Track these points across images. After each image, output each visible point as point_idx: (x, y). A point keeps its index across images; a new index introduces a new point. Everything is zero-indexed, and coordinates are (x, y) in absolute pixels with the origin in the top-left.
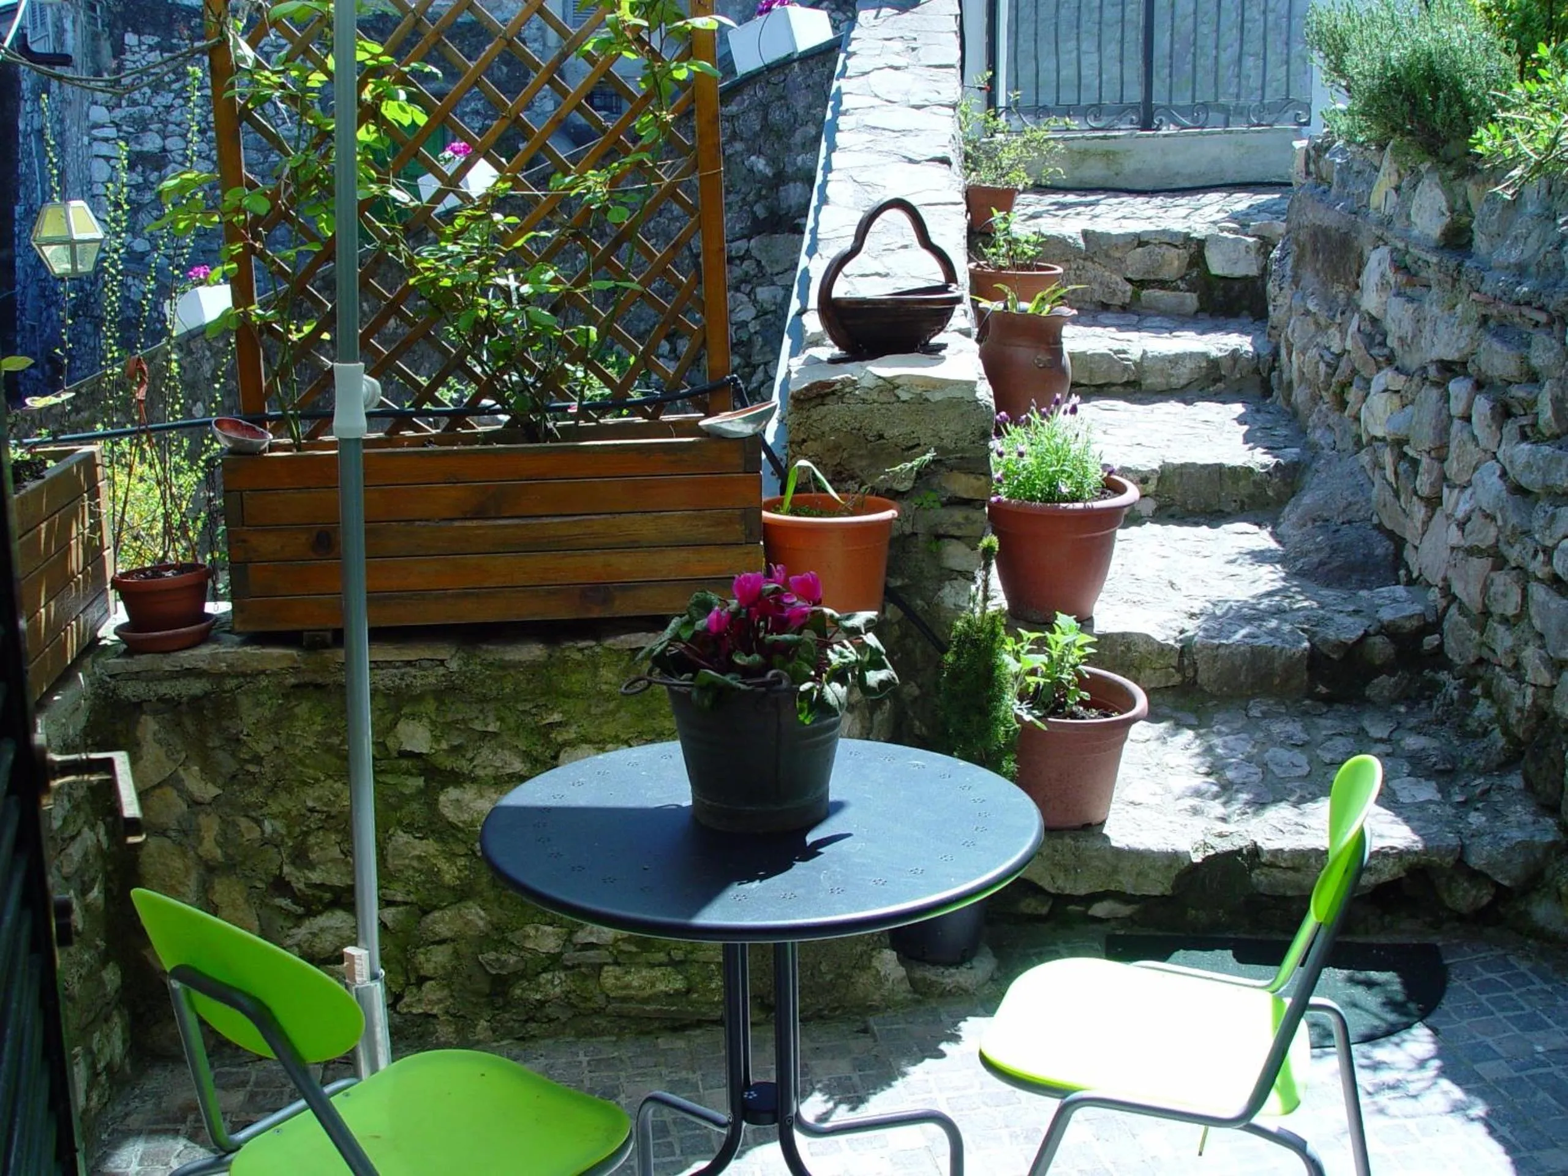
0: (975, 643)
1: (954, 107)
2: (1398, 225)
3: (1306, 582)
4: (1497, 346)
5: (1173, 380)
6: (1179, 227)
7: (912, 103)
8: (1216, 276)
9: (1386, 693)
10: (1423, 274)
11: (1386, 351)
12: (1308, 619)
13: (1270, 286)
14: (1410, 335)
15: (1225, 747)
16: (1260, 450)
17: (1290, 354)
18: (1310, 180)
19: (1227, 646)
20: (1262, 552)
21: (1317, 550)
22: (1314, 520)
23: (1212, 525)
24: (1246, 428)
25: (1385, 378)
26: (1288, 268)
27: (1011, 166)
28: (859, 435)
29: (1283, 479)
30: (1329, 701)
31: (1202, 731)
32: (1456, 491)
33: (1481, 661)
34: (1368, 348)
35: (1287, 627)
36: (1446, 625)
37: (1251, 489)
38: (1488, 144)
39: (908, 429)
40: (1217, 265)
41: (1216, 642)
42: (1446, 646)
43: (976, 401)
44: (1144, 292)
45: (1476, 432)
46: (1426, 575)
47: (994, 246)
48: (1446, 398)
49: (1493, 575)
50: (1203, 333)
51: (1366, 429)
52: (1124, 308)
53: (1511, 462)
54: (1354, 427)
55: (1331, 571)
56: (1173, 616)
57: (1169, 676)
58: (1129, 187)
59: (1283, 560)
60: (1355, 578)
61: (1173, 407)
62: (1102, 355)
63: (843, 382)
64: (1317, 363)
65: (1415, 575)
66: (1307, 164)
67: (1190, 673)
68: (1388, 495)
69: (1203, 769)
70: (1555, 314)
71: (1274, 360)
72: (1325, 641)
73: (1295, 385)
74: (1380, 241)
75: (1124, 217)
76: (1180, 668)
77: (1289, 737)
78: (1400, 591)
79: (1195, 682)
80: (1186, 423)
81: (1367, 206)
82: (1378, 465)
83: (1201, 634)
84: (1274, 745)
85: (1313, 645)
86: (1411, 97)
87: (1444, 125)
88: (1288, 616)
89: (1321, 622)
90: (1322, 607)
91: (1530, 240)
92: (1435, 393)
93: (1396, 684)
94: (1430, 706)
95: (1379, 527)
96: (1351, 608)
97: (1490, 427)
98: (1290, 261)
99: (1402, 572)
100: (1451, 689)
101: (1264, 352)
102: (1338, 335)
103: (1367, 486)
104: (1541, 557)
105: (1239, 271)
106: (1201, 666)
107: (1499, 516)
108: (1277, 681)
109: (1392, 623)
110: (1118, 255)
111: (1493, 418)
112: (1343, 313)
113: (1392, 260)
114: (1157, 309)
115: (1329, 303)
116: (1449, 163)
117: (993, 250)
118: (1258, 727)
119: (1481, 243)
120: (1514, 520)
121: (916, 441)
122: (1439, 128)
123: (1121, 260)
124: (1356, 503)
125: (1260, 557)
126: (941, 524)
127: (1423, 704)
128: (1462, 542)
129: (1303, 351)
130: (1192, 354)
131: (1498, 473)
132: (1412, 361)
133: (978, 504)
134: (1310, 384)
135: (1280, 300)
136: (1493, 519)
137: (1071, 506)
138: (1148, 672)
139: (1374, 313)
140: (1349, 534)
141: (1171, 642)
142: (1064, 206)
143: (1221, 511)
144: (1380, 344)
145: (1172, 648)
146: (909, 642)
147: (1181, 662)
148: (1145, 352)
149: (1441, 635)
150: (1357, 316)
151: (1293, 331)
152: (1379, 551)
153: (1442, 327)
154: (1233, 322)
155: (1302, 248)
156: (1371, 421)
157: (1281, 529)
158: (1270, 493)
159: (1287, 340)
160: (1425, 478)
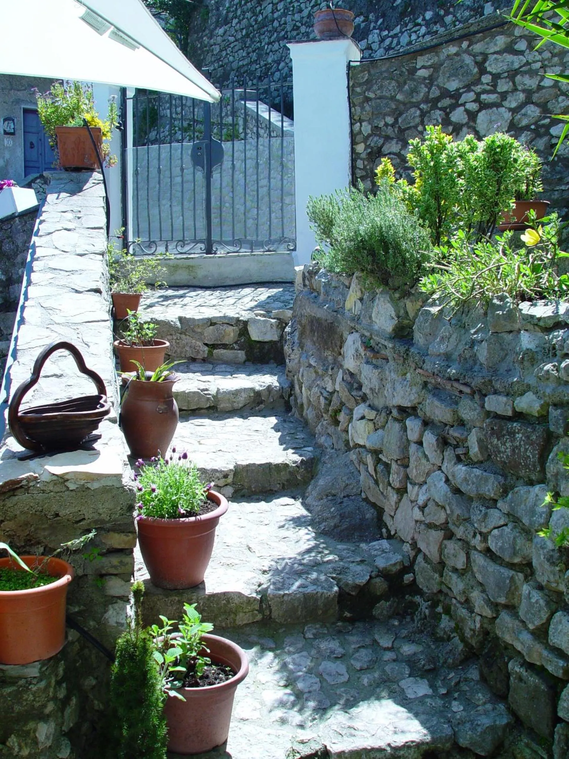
0: (132, 657)
1: (102, 254)
2: (365, 321)
3: (329, 540)
4: (437, 403)
5: (235, 405)
6: (232, 313)
7: (78, 252)
8: (255, 341)
9: (385, 612)
10: (383, 352)
11: (361, 393)
12: (335, 570)
13: (286, 347)
14: (377, 388)
15: (294, 664)
16: (291, 451)
17: (301, 388)
18: (306, 289)
19: (289, 595)
20: (298, 518)
21: (333, 517)
22: (327, 496)
23: (268, 500)
24: (279, 434)
25: (361, 410)
26: (296, 338)
27: (137, 282)
28: (41, 515)
29: (306, 469)
30: (352, 621)
31: (278, 652)
32: (417, 487)
33: (440, 592)
34: (350, 391)
35: (323, 577)
36: (416, 568)
37: (288, 477)
38: (429, 286)
39: (76, 509)
40: (255, 335)
41: (281, 593)
42: (417, 580)
43: (123, 487)
44: (215, 351)
45: (426, 453)
46: (400, 534)
47: (129, 331)
48: (405, 429)
49: (446, 542)
50: (249, 375)
51: (352, 439)
52: (204, 360)
53: (453, 476)
54: (344, 435)
55: (343, 531)
56: (254, 575)
57: (254, 616)
58: (201, 285)
59: (312, 523)
60: (356, 534)
61: (236, 421)
62: (194, 393)
63: (28, 479)
64: (319, 397)
65: (393, 533)
66: (304, 280)
67: (267, 613)
68: (371, 483)
69: (282, 683)
70: (475, 389)
71: (291, 390)
72: (347, 585)
73: (305, 407)
74: (353, 330)
75: (200, 306)
76: (261, 610)
77: (332, 652)
78: (385, 544)
79: (271, 618)
80: (246, 432)
81: (343, 308)
82: (361, 461)
83: (272, 587)
84: (324, 659)
85: (340, 588)
86: (372, 253)
87: (392, 269)
88: (322, 568)
89: (343, 571)
90: (341, 560)
91: (451, 340)
92: (397, 426)
93: (390, 605)
94: (413, 620)
95: (366, 500)
96: (359, 559)
97: (436, 451)
98: (297, 334)
99: (384, 530)
100: (423, 609)
101: (286, 386)
102: (330, 381)
103: (356, 473)
104: (478, 537)
105: (267, 338)
106: (274, 609)
107: (448, 508)
108: (320, 612)
109: (385, 569)
110: (199, 330)
111: (438, 446)
112: (332, 369)
113: (362, 341)
114: (221, 360)
115: (323, 360)
116: (395, 289)
117: (129, 333)
118: (312, 646)
119: (419, 338)
120: (458, 511)
121: (82, 517)
122: (389, 270)
123: (201, 334)
124: (350, 485)
125: (298, 522)
126: (103, 567)
127: (408, 619)
128: (423, 519)
129: (310, 388)
130: (245, 390)
131: (444, 479)
132: (379, 403)
133: (127, 551)
134: (315, 408)
135: (292, 356)
136: (443, 507)
137: (187, 520)
138: (241, 614)
139: (352, 370)
140: (349, 506)
141: (254, 595)
142: (167, 298)
143: (272, 490)
144: (357, 389)
145: (255, 599)
146: (86, 651)
147: (261, 607)
148: (218, 390)
149: (414, 574)
150: (341, 371)
151: (302, 376)
152: (368, 516)
153: (398, 387)
154: (266, 367)
155: (304, 327)
156: (355, 435)
157: (308, 501)
158: (299, 478)
159: (298, 380)
160: (395, 476)
